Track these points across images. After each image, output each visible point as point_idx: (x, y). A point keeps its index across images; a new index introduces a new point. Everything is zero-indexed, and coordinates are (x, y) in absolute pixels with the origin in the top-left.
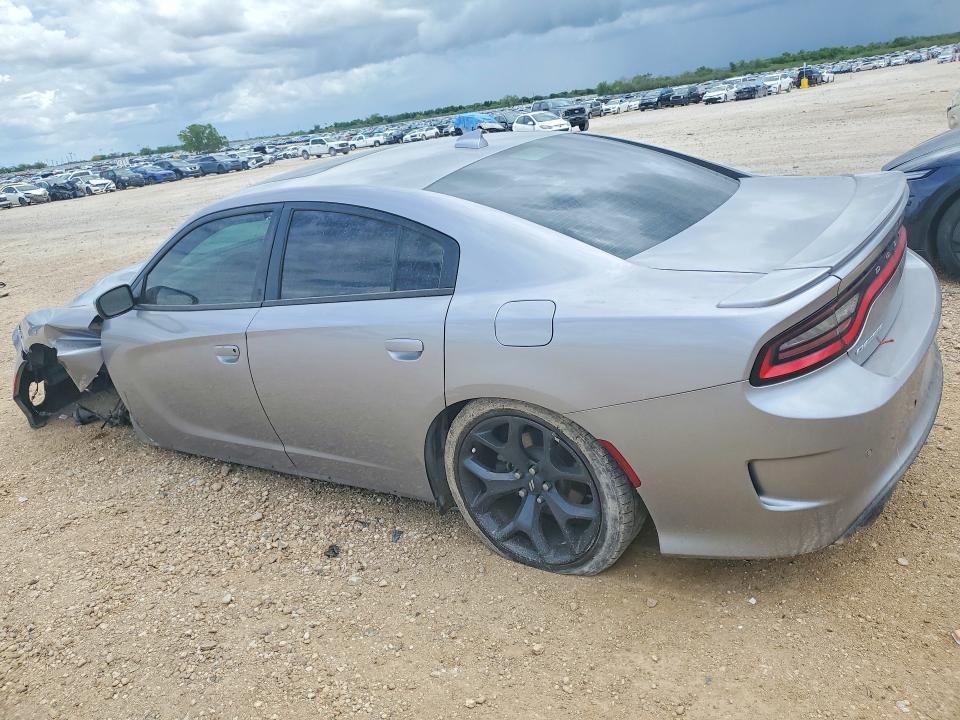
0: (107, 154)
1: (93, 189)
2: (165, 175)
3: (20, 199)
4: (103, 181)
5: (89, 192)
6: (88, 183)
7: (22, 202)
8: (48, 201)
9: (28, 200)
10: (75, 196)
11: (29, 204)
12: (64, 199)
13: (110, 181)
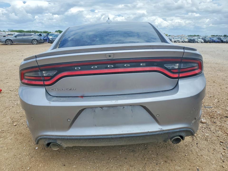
0: (215, 35)
1: (198, 41)
2: (218, 41)
3: (182, 41)
4: (202, 40)
5: (197, 42)
6: (198, 40)
7: (182, 42)
8: (187, 42)
9: (183, 41)
10: (193, 43)
11: (183, 42)
12: (191, 43)
13: (203, 40)
